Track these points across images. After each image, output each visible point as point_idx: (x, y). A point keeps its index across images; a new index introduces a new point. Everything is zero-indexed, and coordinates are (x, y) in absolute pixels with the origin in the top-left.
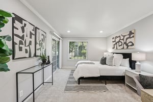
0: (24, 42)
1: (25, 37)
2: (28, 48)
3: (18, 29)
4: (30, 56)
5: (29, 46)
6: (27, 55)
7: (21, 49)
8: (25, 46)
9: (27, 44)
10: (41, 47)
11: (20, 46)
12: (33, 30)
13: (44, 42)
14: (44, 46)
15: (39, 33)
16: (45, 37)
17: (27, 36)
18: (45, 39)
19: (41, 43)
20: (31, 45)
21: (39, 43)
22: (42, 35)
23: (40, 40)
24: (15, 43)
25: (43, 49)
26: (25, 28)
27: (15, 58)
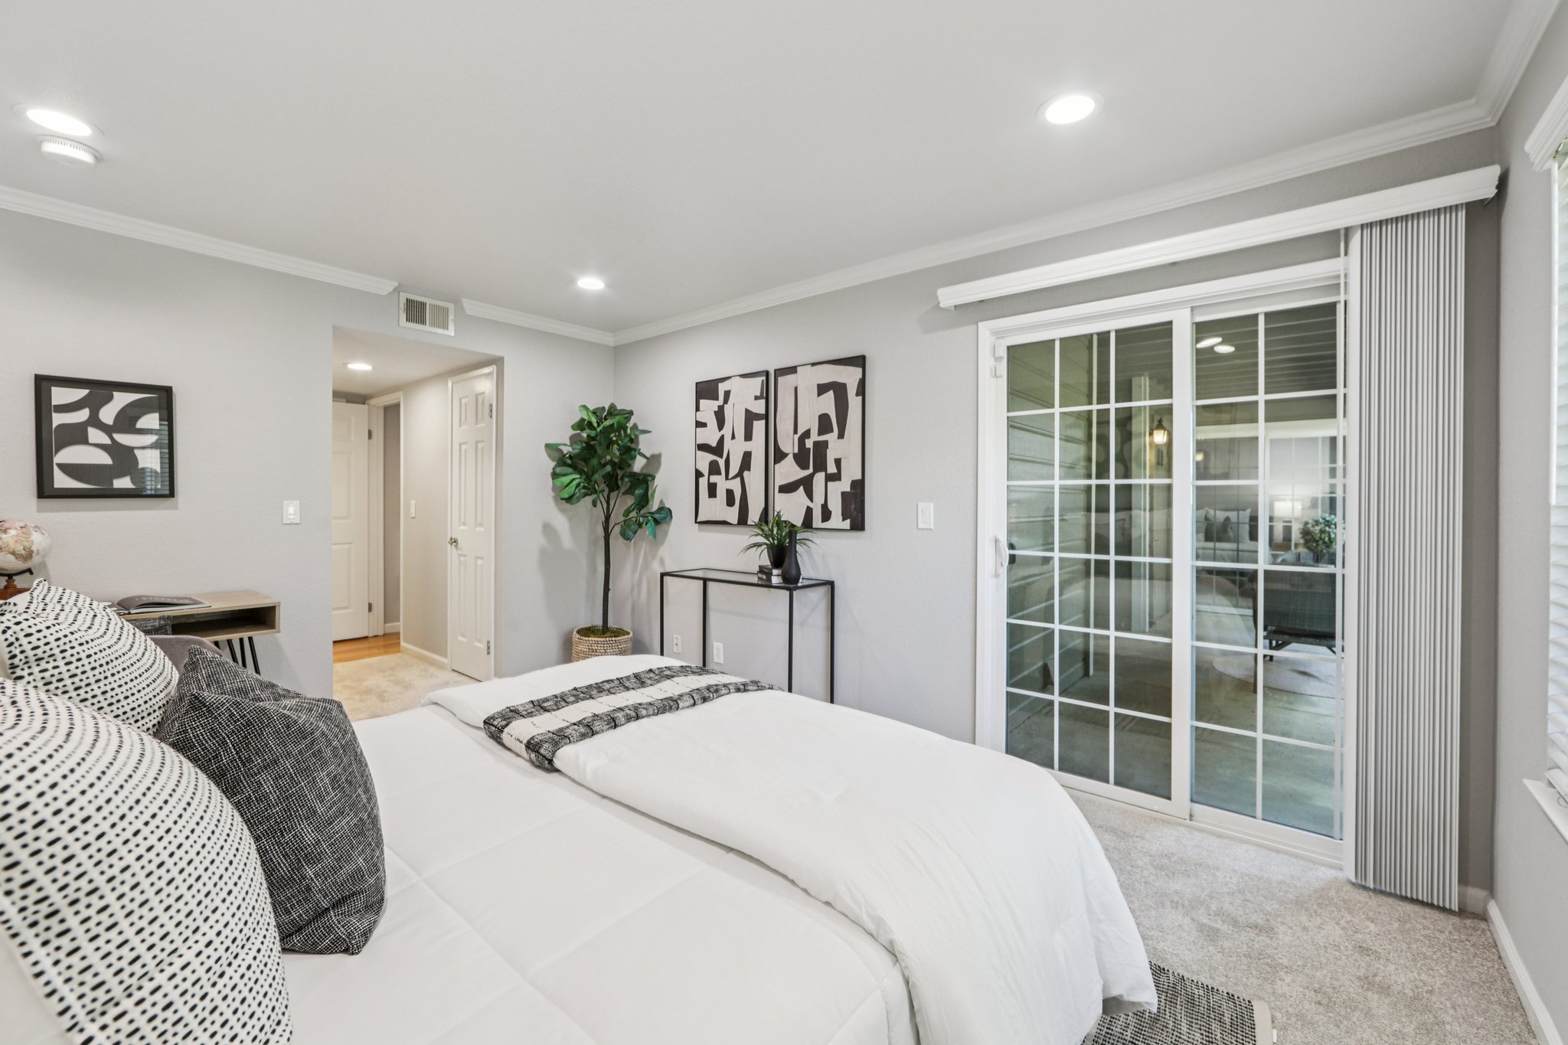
0: (722, 462)
1: (728, 444)
2: (735, 485)
3: (705, 425)
4: (743, 520)
5: (740, 474)
6: (732, 514)
7: (712, 491)
8: (727, 478)
9: (734, 469)
10: (811, 470)
11: (711, 481)
12: (759, 394)
13: (841, 436)
14: (838, 462)
15: (796, 388)
16: (852, 391)
17: (733, 437)
18: (854, 402)
19: (809, 449)
20: (750, 470)
21: (796, 451)
22: (822, 389)
23: (801, 431)
24: (699, 474)
25: (829, 483)
26: (728, 409)
27: (698, 521)
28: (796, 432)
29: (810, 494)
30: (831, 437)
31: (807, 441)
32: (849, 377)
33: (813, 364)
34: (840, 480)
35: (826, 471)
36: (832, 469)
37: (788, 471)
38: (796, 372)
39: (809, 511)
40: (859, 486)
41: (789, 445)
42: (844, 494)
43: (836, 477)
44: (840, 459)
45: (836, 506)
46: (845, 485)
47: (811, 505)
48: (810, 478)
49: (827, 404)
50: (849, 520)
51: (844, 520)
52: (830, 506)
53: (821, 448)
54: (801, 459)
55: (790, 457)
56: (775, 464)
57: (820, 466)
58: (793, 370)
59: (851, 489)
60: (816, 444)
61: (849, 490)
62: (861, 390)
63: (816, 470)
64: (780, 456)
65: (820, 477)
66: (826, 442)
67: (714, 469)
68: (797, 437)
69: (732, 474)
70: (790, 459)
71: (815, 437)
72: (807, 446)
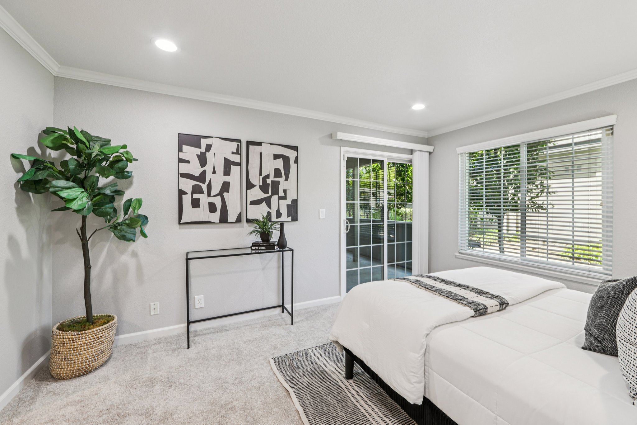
0: (204, 187)
1: (209, 176)
2: (218, 201)
3: (188, 162)
4: (224, 219)
5: (221, 194)
6: (215, 217)
7: (196, 203)
8: (209, 195)
9: (216, 189)
10: (270, 194)
11: (194, 197)
12: (235, 151)
13: (287, 179)
14: (285, 191)
15: (261, 154)
16: (292, 161)
17: (214, 172)
18: (293, 166)
19: (269, 184)
20: (228, 192)
21: (261, 184)
22: (276, 157)
23: (264, 175)
24: (181, 193)
25: (280, 201)
26: (209, 155)
27: (181, 222)
28: (261, 174)
29: (269, 205)
30: (282, 180)
31: (267, 180)
32: (291, 154)
33: (271, 144)
34: (286, 199)
35: (278, 194)
36: (281, 194)
37: (256, 193)
38: (261, 145)
39: (269, 214)
40: (295, 202)
41: (256, 180)
42: (288, 205)
43: (284, 198)
44: (286, 190)
45: (284, 211)
46: (289, 202)
47: (270, 210)
48: (270, 198)
49: (279, 164)
50: (291, 217)
51: (288, 217)
52: (281, 211)
53: (275, 185)
54: (264, 188)
55: (257, 187)
56: (247, 189)
57: (275, 191)
58: (259, 144)
59: (292, 203)
60: (273, 182)
61: (291, 204)
62: (296, 161)
63: (272, 194)
64: (250, 186)
65: (275, 198)
66: (278, 182)
67: (196, 190)
68: (261, 177)
69: (213, 192)
70: (257, 188)
71: (272, 178)
72: (268, 182)
